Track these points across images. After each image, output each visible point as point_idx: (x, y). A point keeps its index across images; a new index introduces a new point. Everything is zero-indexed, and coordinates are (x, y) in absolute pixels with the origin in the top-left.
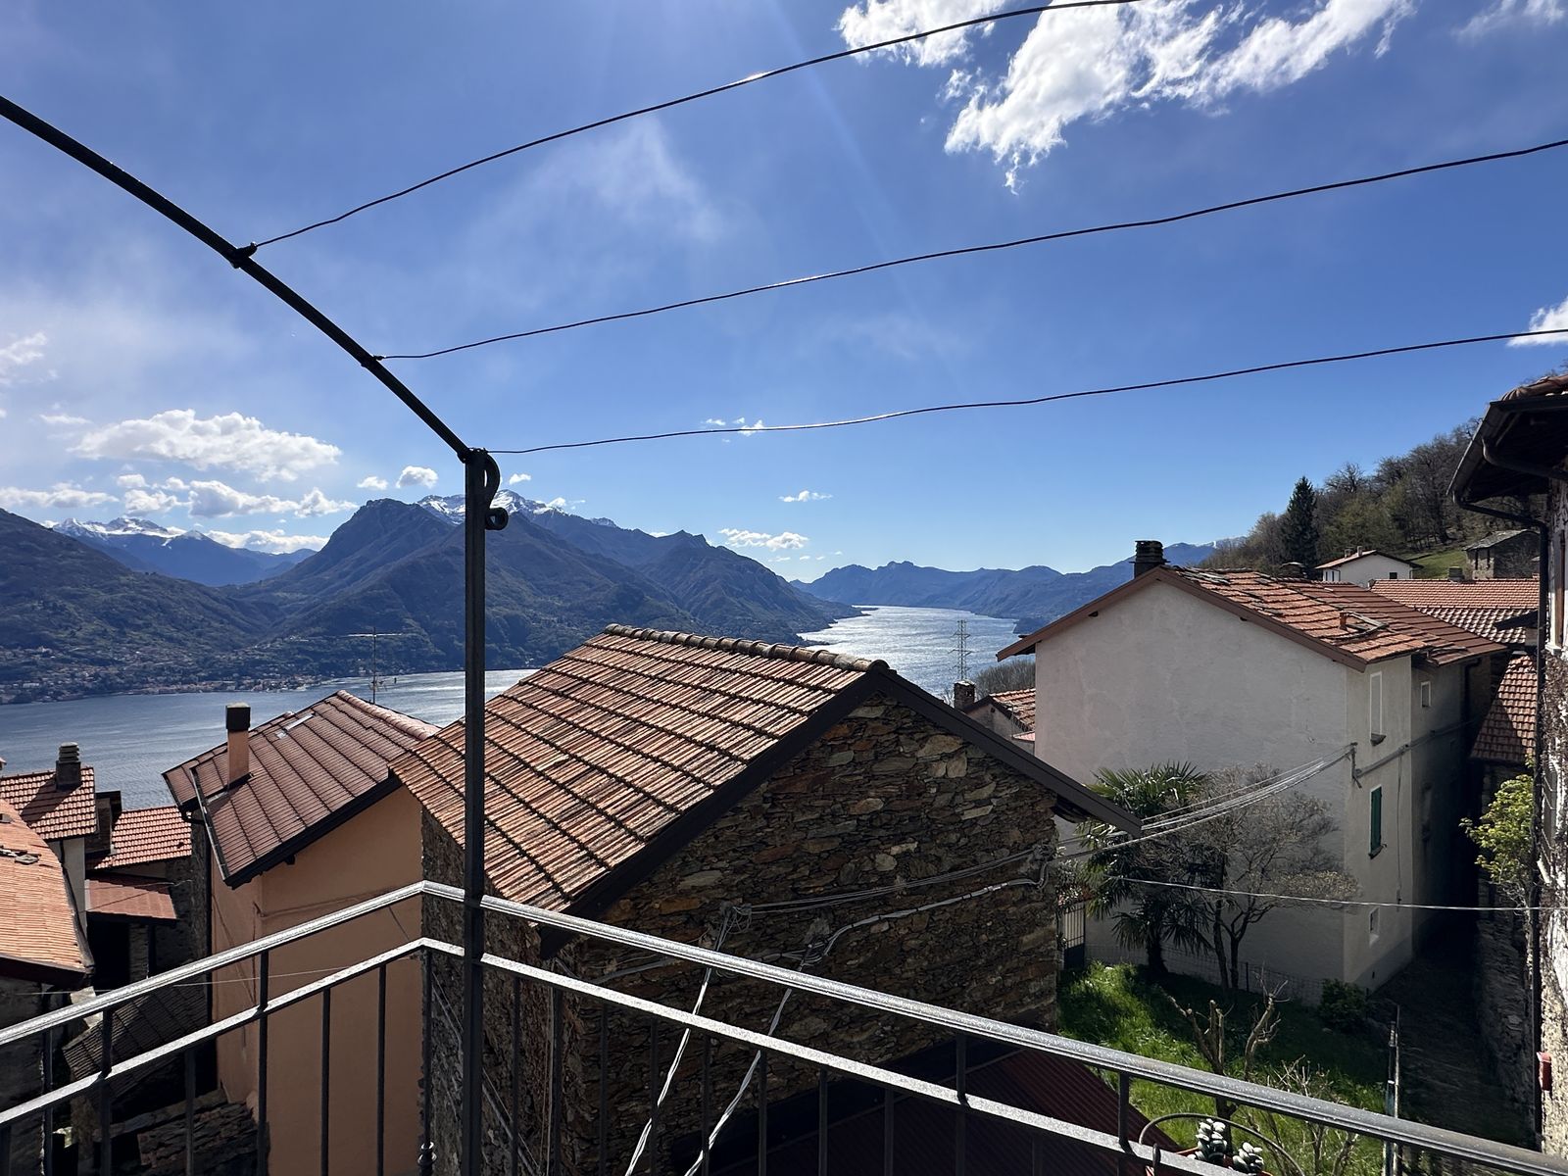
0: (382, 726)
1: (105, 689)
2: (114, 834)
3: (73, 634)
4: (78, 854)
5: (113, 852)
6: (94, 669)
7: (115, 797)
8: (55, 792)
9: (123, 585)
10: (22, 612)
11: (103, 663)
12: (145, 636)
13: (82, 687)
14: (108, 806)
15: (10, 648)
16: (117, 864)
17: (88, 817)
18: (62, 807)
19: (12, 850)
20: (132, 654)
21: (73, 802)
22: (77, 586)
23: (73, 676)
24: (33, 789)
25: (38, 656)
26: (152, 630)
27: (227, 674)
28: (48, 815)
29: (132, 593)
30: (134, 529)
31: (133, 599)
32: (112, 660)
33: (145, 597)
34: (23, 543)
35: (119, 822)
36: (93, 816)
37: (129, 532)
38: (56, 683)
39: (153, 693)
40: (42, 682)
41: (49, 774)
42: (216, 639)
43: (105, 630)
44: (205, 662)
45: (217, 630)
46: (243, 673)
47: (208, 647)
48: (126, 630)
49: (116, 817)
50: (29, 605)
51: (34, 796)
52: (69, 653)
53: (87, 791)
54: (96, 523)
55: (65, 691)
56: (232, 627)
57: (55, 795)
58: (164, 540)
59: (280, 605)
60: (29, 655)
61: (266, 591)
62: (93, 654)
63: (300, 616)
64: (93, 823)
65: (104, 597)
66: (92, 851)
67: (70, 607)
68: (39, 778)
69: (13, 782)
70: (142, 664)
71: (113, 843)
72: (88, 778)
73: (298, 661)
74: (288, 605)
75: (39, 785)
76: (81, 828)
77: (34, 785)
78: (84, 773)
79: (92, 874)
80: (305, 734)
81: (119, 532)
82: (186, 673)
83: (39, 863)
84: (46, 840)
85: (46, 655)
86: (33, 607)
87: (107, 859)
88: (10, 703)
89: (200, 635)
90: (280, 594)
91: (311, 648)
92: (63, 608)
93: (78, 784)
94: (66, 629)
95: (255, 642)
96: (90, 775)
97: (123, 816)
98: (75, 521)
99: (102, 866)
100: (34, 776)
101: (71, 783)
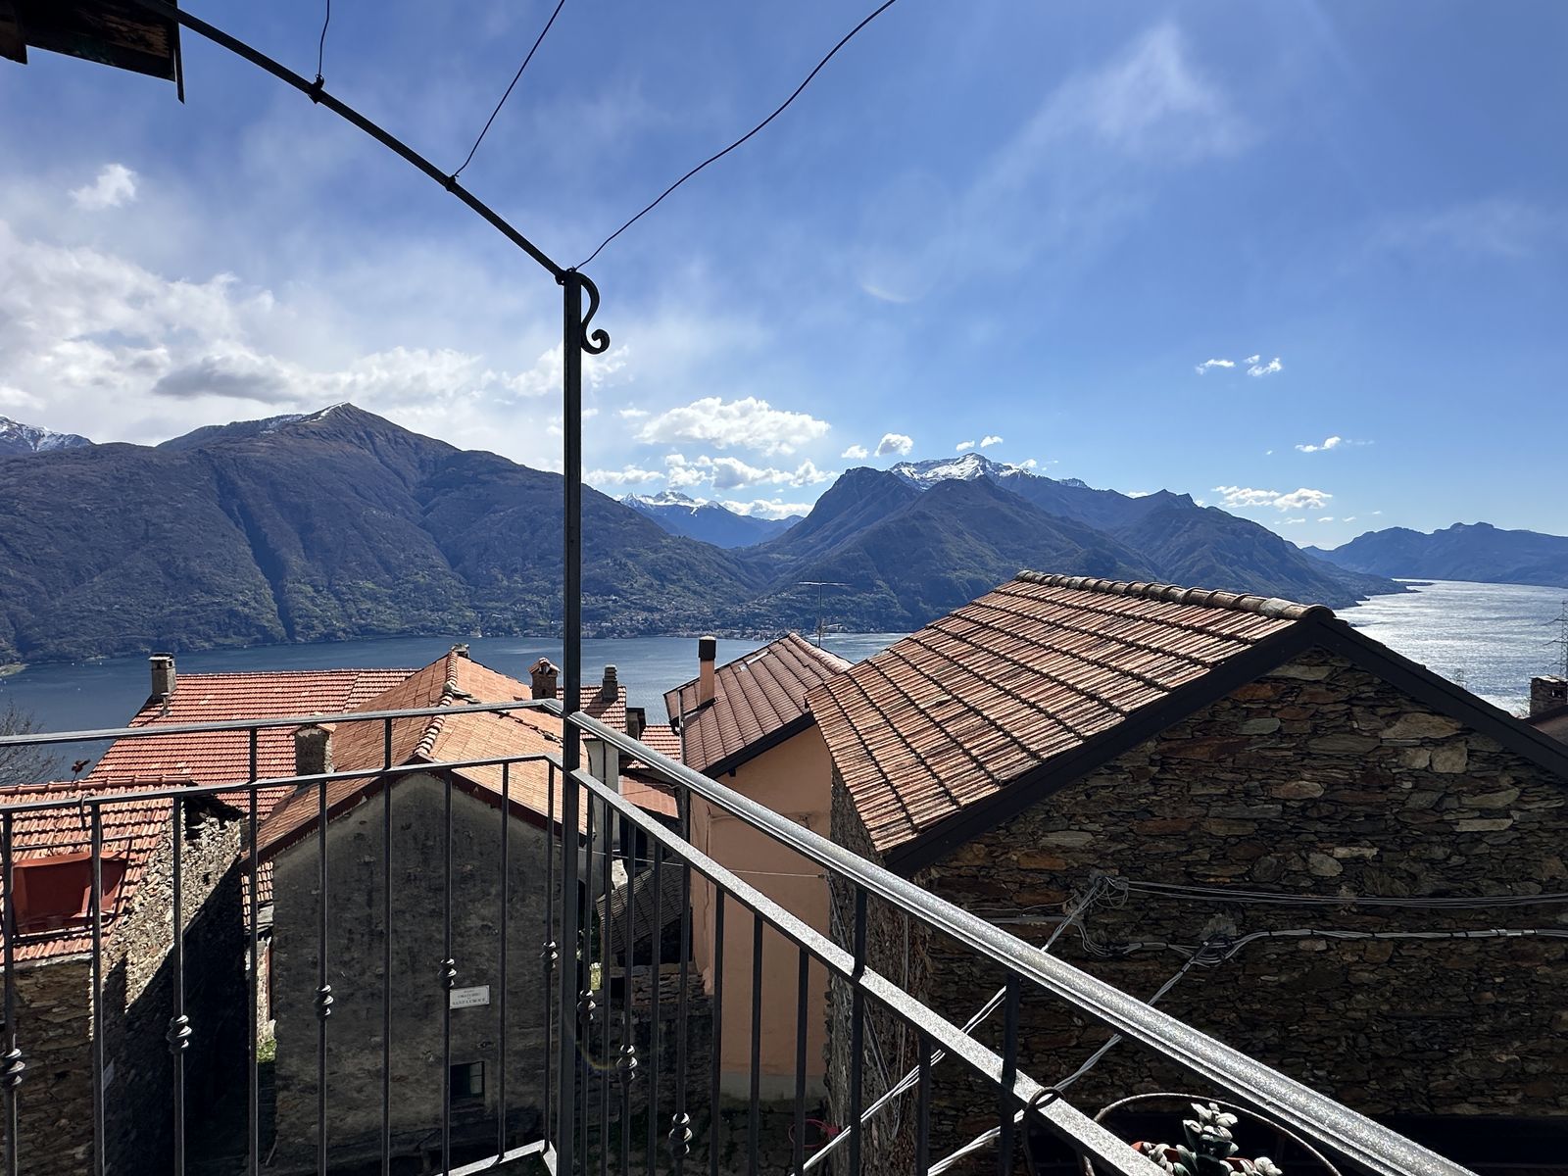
0: (816, 665)
1: (651, 631)
3: (632, 585)
4: (614, 754)
6: (645, 614)
7: (640, 712)
8: (601, 703)
9: (664, 547)
10: (600, 568)
11: (651, 610)
12: (678, 589)
13: (637, 629)
14: (636, 719)
15: (594, 595)
17: (621, 725)
20: (670, 603)
21: (612, 712)
22: (635, 547)
23: (631, 619)
24: (588, 698)
25: (610, 602)
26: (682, 584)
27: (734, 624)
29: (670, 553)
30: (672, 501)
31: (670, 558)
32: (656, 608)
33: (677, 556)
34: (602, 513)
35: (644, 733)
36: (624, 725)
37: (669, 503)
38: (621, 624)
39: (683, 636)
40: (612, 623)
41: (598, 688)
42: (726, 593)
43: (652, 583)
44: (719, 613)
45: (727, 585)
46: (746, 625)
47: (721, 601)
48: (666, 583)
49: (642, 730)
50: (605, 562)
51: (589, 705)
52: (629, 601)
53: (621, 705)
54: (648, 496)
55: (626, 631)
56: (738, 584)
58: (693, 508)
59: (775, 564)
60: (605, 601)
61: (765, 552)
62: (644, 602)
63: (791, 575)
65: (652, 556)
67: (630, 564)
68: (592, 691)
70: (676, 612)
72: (622, 694)
73: (788, 616)
74: (780, 566)
75: (592, 696)
77: (589, 696)
78: (620, 690)
79: (624, 772)
80: (759, 668)
81: (662, 503)
82: (705, 622)
85: (615, 601)
86: (608, 564)
88: (593, 637)
89: (715, 589)
90: (775, 556)
91: (798, 605)
92: (625, 565)
93: (615, 699)
94: (627, 582)
95: (755, 597)
97: (646, 729)
98: (634, 495)
99: (631, 766)
100: (589, 689)
101: (611, 696)
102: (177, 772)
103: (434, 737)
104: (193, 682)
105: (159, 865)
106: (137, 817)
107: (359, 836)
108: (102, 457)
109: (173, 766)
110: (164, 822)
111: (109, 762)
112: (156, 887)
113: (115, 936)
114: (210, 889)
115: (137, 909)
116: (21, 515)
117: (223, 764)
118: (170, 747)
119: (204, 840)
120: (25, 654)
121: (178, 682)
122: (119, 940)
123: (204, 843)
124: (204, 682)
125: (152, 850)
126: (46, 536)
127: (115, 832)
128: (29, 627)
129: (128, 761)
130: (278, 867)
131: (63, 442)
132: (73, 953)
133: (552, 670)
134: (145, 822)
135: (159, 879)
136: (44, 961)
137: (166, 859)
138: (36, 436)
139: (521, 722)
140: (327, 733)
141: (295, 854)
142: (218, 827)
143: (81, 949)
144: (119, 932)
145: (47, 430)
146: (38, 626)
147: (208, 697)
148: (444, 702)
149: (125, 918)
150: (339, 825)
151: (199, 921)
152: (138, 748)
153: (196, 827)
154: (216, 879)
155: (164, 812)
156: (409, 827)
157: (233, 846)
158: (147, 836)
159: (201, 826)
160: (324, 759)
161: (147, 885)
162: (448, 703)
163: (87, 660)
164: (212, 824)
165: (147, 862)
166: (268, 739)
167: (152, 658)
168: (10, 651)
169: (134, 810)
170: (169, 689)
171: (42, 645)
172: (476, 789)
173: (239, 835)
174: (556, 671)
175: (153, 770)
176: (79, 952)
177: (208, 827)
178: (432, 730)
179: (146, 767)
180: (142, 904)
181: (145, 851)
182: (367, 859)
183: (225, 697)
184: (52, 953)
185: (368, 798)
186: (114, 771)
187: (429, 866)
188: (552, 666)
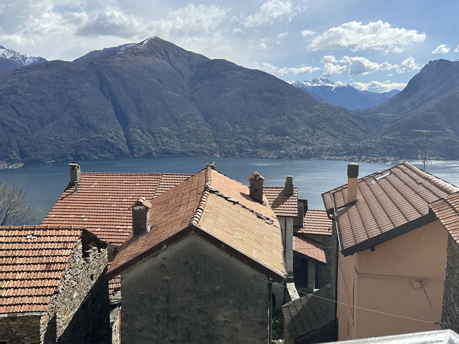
0: (427, 184)
1: (307, 156)
2: (305, 219)
3: (297, 131)
4: (290, 225)
5: (304, 226)
6: (304, 147)
7: (305, 202)
8: (284, 196)
9: (316, 109)
10: (280, 121)
11: (307, 144)
12: (323, 133)
13: (299, 154)
14: (303, 206)
15: (276, 136)
16: (305, 232)
17: (295, 209)
18: (286, 203)
19: (264, 217)
20: (317, 141)
21: (290, 202)
22: (299, 110)
23: (296, 149)
24: (277, 193)
25: (285, 140)
26: (325, 130)
27: (355, 153)
28: (281, 206)
29: (319, 113)
30: (321, 83)
31: (319, 116)
32: (310, 143)
33: (323, 115)
34: (282, 91)
35: (306, 214)
36: (297, 209)
37: (319, 85)
38: (291, 152)
39: (324, 159)
40: (286, 151)
41: (282, 188)
42: (351, 136)
43: (308, 130)
44: (346, 146)
45: (351, 131)
46: (362, 154)
47: (347, 140)
48: (316, 130)
49: (306, 212)
50: (283, 118)
51: (277, 197)
52: (295, 139)
53: (295, 198)
54: (307, 81)
55: (293, 156)
56: (358, 130)
57: (284, 198)
58: (333, 87)
59: (381, 119)
60: (283, 139)
61: (375, 112)
62: (303, 140)
63: (390, 125)
64: (296, 212)
65: (309, 115)
66: (296, 224)
67: (296, 119)
68: (279, 189)
69: (271, 189)
70: (321, 146)
71: (304, 223)
72: (295, 192)
73: (388, 149)
74: (384, 120)
75: (279, 192)
76: (292, 213)
77: (277, 192)
78: (294, 189)
79: (296, 234)
81: (315, 85)
82: (338, 151)
83: (273, 224)
84: (277, 216)
85: (288, 139)
86: (284, 119)
87: (301, 229)
89: (344, 133)
90: (381, 114)
91: (394, 143)
92: (294, 120)
93: (292, 194)
94: (295, 129)
95: (368, 138)
97: (308, 211)
98: (300, 81)
99: (300, 232)
100: (277, 188)
101: (290, 193)
102: (81, 220)
103: (200, 214)
104: (88, 176)
105: (70, 270)
106: (61, 246)
107: (163, 266)
108: (51, 67)
109: (79, 216)
110: (72, 249)
111: (53, 213)
112: (69, 281)
113: (51, 304)
114: (94, 282)
115: (61, 292)
116: (20, 95)
117: (101, 217)
118: (78, 207)
119: (91, 258)
120: (23, 159)
121: (81, 176)
122: (53, 306)
123: (91, 260)
124: (93, 176)
125: (67, 263)
126: (30, 105)
127: (51, 252)
128: (24, 147)
129: (61, 213)
130: (124, 278)
131: (35, 61)
132: (32, 312)
133: (260, 179)
134: (64, 249)
135: (70, 277)
136: (21, 314)
137: (73, 267)
138: (24, 58)
139: (244, 207)
140: (147, 208)
141: (132, 272)
142: (97, 251)
143: (36, 310)
144: (53, 302)
145: (28, 56)
146: (28, 146)
147: (95, 184)
148: (205, 194)
149: (55, 296)
150: (153, 259)
151: (89, 298)
152: (65, 207)
153: (87, 251)
154: (96, 277)
155: (72, 244)
156: (187, 263)
157: (104, 261)
158: (65, 255)
159: (89, 251)
160: (146, 222)
161: (65, 280)
162: (207, 195)
163: (47, 162)
164: (94, 250)
165: (65, 269)
166: (121, 206)
167: (70, 164)
168: (17, 157)
169: (59, 242)
170: (78, 179)
171: (29, 155)
172: (223, 245)
173: (107, 256)
174: (263, 179)
175: (71, 218)
176: (35, 312)
177: (93, 251)
178: (199, 210)
179: (68, 216)
180: (62, 289)
181: (64, 263)
182: (166, 278)
183: (102, 184)
184: (24, 311)
185: (167, 246)
186: (55, 217)
187: (197, 285)
188: (260, 176)
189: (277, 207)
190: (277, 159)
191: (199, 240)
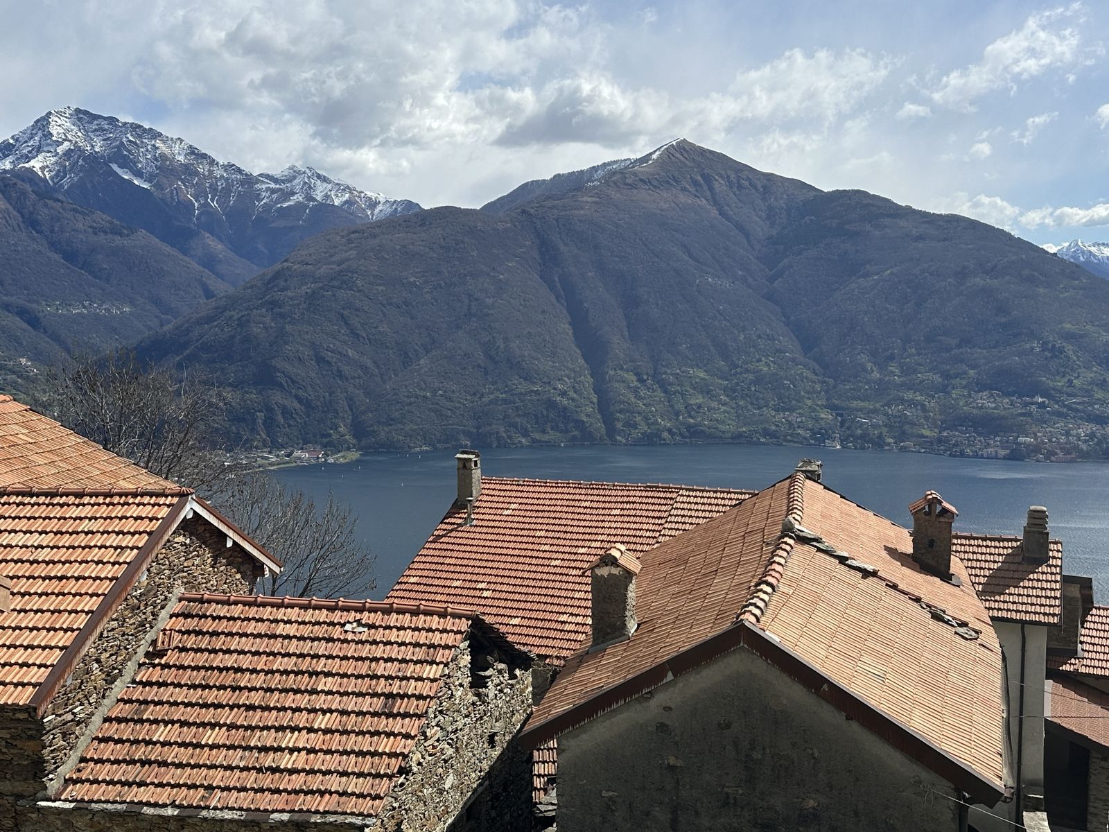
1: (1099, 453)
2: (1083, 631)
3: (1070, 381)
4: (1038, 646)
5: (1080, 654)
6: (1091, 427)
7: (1086, 584)
8: (1019, 563)
10: (1021, 354)
11: (1102, 420)
13: (1076, 448)
14: (1077, 594)
15: (1008, 394)
16: (1083, 670)
17: (1053, 602)
18: (1026, 583)
19: (954, 618)
21: (1038, 580)
22: (1077, 324)
23: (1068, 434)
24: (999, 555)
25: (1033, 406)
28: (1012, 590)
34: (1026, 272)
35: (1089, 618)
36: (1057, 602)
38: (1050, 441)
40: (1036, 438)
41: (1016, 540)
43: (1105, 379)
49: (1086, 612)
50: (1028, 346)
51: (1000, 564)
52: (1065, 406)
53: (1054, 570)
54: (1103, 244)
55: (1058, 451)
57: (1021, 568)
60: (1026, 405)
62: (1090, 408)
64: (1057, 611)
66: (1055, 645)
67: (1069, 349)
68: (1006, 544)
69: (980, 542)
71: (1082, 643)
72: (1056, 554)
75: (1006, 551)
76: (1045, 614)
77: (1001, 551)
78: (1051, 546)
79: (1054, 674)
83: (979, 641)
84: (992, 618)
85: (1042, 406)
86: (1032, 349)
87: (1073, 661)
88: (1005, 458)
92: (1061, 351)
93: (1044, 559)
94: (1064, 376)
96: (1058, 551)
97: (1094, 612)
98: (1080, 243)
99: (1066, 667)
100: (1001, 540)
101: (1037, 556)
102: (478, 593)
103: (766, 597)
104: (498, 487)
105: (440, 717)
106: (420, 654)
107: (662, 727)
108: (431, 224)
109: (473, 585)
110: (446, 665)
111: (413, 573)
112: (436, 744)
113: (390, 799)
114: (496, 753)
115: (415, 769)
116: (359, 291)
117: (524, 590)
118: (472, 563)
119: (491, 691)
120: (360, 441)
121: (483, 486)
122: (394, 805)
123: (491, 695)
124: (509, 487)
125: (432, 698)
126: (380, 313)
127: (396, 669)
128: (364, 413)
129: (432, 574)
130: (563, 750)
131: (396, 209)
132: (345, 813)
133: (945, 511)
134: (427, 662)
135: (440, 734)
136: (319, 816)
137: (448, 710)
138: (373, 204)
139: (894, 587)
140: (629, 574)
141: (584, 737)
142: (506, 675)
143: (355, 810)
144: (394, 795)
145: (382, 199)
146: (371, 412)
147: (513, 506)
148: (784, 546)
149: (401, 780)
150: (638, 707)
151: (482, 793)
152: (441, 560)
153: (483, 673)
154: (502, 741)
155: (447, 651)
156: (728, 726)
157: (523, 702)
158: (428, 679)
159: (488, 673)
160: (625, 609)
161: (426, 739)
162: (788, 548)
163: (413, 451)
164: (500, 672)
165: (426, 712)
166: (573, 564)
167: (459, 456)
168: (347, 437)
169: (417, 645)
170: (474, 492)
171: (374, 431)
173: (530, 689)
174: (952, 513)
175: (455, 588)
176: (353, 814)
177: (496, 673)
178: (764, 587)
179: (448, 583)
180: (419, 764)
181: (424, 698)
182: (672, 761)
183: (529, 507)
184: (327, 809)
185: (675, 676)
186: (418, 584)
187: (754, 789)
188: (945, 504)
189: (1000, 594)
190: (1010, 459)
191: (760, 667)
